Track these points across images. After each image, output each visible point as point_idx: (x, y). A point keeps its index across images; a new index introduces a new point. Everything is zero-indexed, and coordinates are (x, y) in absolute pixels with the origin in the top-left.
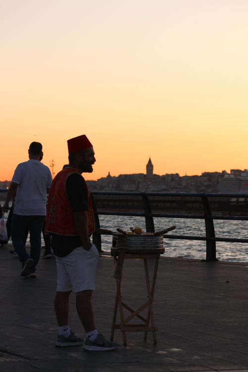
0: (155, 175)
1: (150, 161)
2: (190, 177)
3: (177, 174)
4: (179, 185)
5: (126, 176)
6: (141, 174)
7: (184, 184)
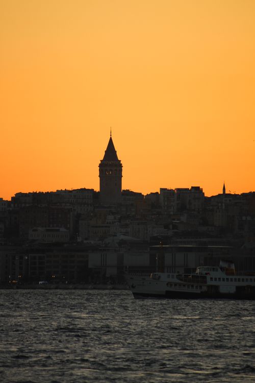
2: (235, 196)
3: (197, 190)
4: (205, 223)
6: (83, 190)
7: (218, 220)
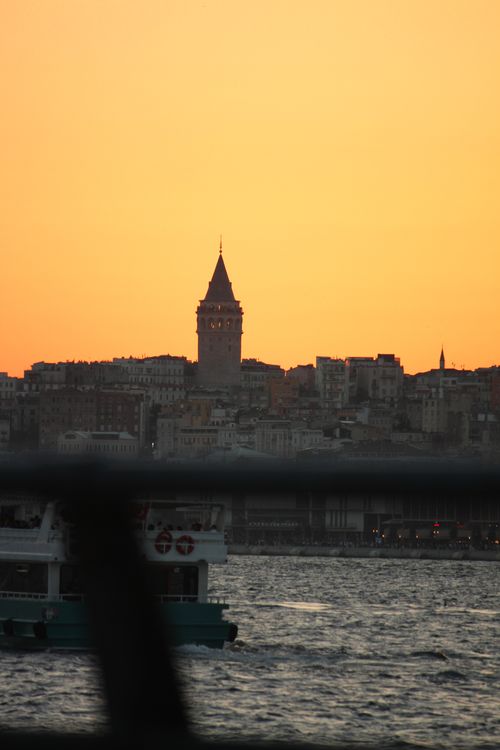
0: (253, 365)
1: (220, 282)
2: (464, 374)
3: (389, 361)
4: (404, 425)
5: (76, 373)
7: (431, 419)
